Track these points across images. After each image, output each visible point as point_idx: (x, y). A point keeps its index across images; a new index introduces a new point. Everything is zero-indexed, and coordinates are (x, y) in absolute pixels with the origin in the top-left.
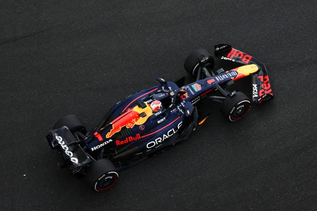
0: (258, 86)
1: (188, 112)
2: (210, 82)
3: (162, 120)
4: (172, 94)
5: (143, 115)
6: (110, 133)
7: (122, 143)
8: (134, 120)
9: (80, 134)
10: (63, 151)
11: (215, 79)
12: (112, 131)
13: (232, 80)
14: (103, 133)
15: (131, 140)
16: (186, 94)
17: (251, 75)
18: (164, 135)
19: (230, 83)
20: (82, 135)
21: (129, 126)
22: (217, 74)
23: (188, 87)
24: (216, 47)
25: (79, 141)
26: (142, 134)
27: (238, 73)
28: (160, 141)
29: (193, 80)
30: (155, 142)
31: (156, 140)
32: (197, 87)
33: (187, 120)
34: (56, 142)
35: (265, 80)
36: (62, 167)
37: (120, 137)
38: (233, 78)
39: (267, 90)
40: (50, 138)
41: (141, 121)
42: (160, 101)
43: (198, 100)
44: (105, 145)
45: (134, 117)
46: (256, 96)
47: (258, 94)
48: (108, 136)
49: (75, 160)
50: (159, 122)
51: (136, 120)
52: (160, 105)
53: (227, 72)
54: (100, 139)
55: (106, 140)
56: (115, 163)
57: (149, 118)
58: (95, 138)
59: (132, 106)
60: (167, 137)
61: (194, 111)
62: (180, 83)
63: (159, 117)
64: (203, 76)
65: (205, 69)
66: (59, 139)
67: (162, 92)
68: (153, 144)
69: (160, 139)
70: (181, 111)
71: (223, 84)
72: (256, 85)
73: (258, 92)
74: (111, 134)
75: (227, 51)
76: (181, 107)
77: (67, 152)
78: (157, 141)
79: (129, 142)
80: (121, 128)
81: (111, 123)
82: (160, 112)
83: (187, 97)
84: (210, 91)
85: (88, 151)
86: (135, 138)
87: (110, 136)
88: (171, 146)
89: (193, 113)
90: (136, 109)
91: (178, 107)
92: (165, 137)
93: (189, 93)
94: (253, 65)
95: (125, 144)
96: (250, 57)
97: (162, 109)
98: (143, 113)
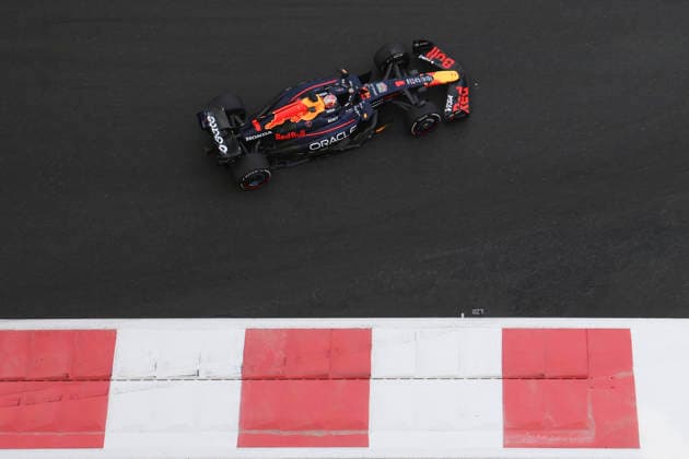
0: (455, 99)
1: (365, 116)
2: (399, 84)
3: (334, 119)
4: (351, 90)
5: (313, 110)
6: (270, 124)
7: (283, 137)
8: (301, 114)
9: (237, 117)
10: (213, 135)
12: (273, 122)
13: (424, 85)
14: (263, 122)
15: (294, 136)
16: (368, 93)
17: (449, 83)
18: (333, 138)
19: (421, 90)
20: (240, 121)
21: (294, 119)
22: (409, 76)
23: (372, 85)
24: (415, 43)
25: (234, 126)
26: (308, 130)
29: (380, 78)
30: (321, 144)
31: (322, 142)
32: (382, 87)
33: (362, 125)
34: (207, 122)
35: (463, 92)
36: (209, 153)
37: (282, 130)
38: (426, 84)
39: (464, 105)
40: (202, 118)
41: (309, 117)
42: (336, 96)
43: (380, 102)
44: (262, 137)
45: (302, 110)
46: (450, 110)
48: (267, 127)
49: (224, 149)
50: (329, 121)
51: (304, 115)
52: (335, 100)
53: (421, 75)
54: (258, 128)
55: (264, 131)
56: (271, 160)
57: (320, 114)
58: (252, 127)
59: (302, 97)
60: (336, 140)
61: (373, 115)
62: (365, 79)
63: (331, 115)
64: (393, 76)
65: (397, 67)
66: (211, 119)
67: (341, 86)
68: (317, 146)
69: (327, 142)
70: (358, 112)
71: (414, 89)
72: (452, 97)
74: (272, 125)
75: (427, 48)
76: (359, 109)
77: (217, 137)
78: (324, 143)
79: (291, 138)
80: (284, 120)
81: (273, 113)
82: (334, 110)
83: (368, 97)
84: (396, 95)
85: (242, 139)
86: (299, 135)
87: (270, 127)
88: (339, 151)
89: (371, 118)
90: (306, 101)
91: (355, 107)
92: (333, 140)
93: (372, 93)
94: (454, 72)
95: (285, 140)
96: (452, 62)
97: (336, 106)
98: (313, 108)
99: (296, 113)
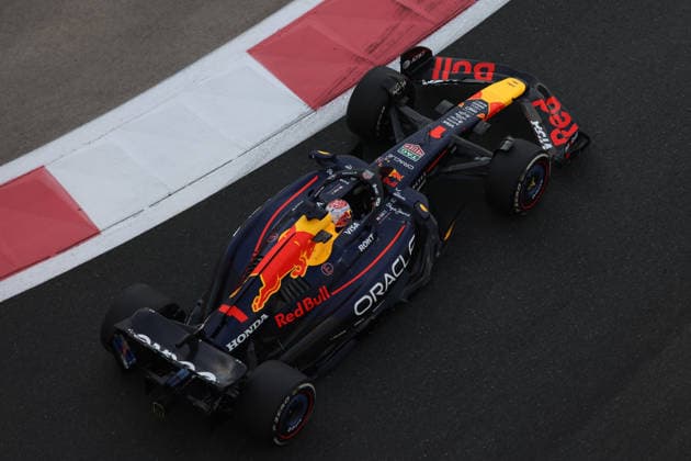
1: (423, 208)
2: (437, 133)
3: (368, 241)
5: (322, 237)
6: (259, 297)
7: (291, 318)
8: (304, 255)
11: (444, 125)
12: (264, 292)
13: (480, 119)
14: (243, 302)
15: (310, 306)
16: (395, 171)
17: (516, 101)
18: (386, 275)
19: (482, 128)
21: (297, 272)
23: (391, 156)
24: (403, 60)
26: (332, 285)
27: (486, 103)
28: (380, 293)
30: (371, 296)
31: (371, 291)
32: (411, 152)
35: (550, 107)
37: (280, 305)
38: (481, 116)
39: (567, 129)
42: (343, 198)
43: (422, 180)
44: (255, 331)
46: (549, 146)
47: (551, 142)
48: (257, 306)
50: (362, 248)
51: (309, 255)
52: (347, 208)
53: (461, 105)
54: (241, 317)
55: (254, 316)
57: (335, 243)
58: (226, 319)
60: (393, 279)
63: (359, 236)
65: (407, 110)
68: (367, 301)
69: (379, 287)
70: (400, 212)
71: (468, 131)
72: (536, 123)
73: (549, 136)
74: (262, 300)
76: (399, 204)
78: (375, 292)
79: (306, 314)
80: (279, 279)
81: (254, 274)
82: (356, 225)
83: (400, 178)
84: (443, 157)
86: (318, 300)
87: (260, 305)
91: (389, 205)
92: (389, 279)
93: (401, 169)
94: (510, 80)
95: (298, 320)
96: (491, 66)
97: (356, 216)
98: (322, 232)
99: (295, 259)
